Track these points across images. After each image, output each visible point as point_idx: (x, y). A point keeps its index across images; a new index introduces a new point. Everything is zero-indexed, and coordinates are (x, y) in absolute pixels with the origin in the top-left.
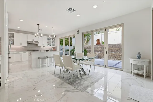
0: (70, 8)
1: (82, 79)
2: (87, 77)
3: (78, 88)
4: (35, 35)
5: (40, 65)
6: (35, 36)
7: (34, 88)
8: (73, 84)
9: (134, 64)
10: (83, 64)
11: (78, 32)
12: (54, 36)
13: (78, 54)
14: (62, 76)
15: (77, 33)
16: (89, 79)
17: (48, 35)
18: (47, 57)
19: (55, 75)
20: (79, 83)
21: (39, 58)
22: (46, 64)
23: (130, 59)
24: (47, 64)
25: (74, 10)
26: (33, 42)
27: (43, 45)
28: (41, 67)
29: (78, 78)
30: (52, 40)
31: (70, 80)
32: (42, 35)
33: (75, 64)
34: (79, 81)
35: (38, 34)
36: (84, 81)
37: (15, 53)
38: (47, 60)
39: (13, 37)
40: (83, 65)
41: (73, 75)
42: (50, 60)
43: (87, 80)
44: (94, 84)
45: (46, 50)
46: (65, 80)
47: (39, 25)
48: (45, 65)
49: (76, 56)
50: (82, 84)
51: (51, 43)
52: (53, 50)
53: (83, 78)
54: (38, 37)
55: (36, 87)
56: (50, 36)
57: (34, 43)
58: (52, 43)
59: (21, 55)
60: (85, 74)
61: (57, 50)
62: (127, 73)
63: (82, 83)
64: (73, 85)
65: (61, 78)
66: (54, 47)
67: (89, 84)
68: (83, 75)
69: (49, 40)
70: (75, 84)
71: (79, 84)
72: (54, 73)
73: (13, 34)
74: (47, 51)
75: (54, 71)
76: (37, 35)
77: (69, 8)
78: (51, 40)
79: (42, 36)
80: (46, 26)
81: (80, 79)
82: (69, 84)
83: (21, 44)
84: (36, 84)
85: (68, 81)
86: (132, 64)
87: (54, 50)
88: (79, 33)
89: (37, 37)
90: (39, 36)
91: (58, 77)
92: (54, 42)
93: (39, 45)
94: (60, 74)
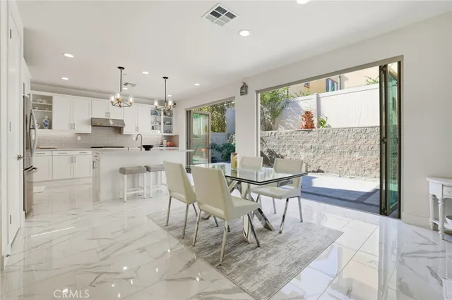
0: (219, 9)
1: (259, 246)
2: (276, 242)
3: (246, 286)
4: (113, 99)
5: (126, 193)
6: (112, 103)
7: (97, 275)
8: (228, 266)
9: (445, 200)
10: (259, 194)
11: (244, 89)
12: (170, 103)
13: (243, 159)
14: (192, 233)
15: (242, 94)
16: (282, 247)
17: (150, 101)
18: (148, 169)
19: (170, 229)
20: (248, 262)
21: (123, 171)
22: (143, 188)
23: (427, 179)
24: (145, 188)
25: (231, 16)
26: (107, 120)
27: (137, 129)
28: (128, 198)
29: (245, 241)
30: (165, 114)
31: (216, 251)
32: (131, 100)
33: (236, 193)
34: (248, 256)
35: (118, 96)
36: (264, 255)
37: (55, 153)
38: (147, 178)
39: (50, 108)
40: (262, 196)
41: (229, 231)
42: (157, 176)
43: (276, 252)
44: (301, 269)
45: (145, 147)
46: (201, 249)
47: (123, 68)
48: (140, 192)
49: (236, 166)
50: (260, 269)
51: (162, 123)
52: (167, 146)
53: (261, 242)
54: (120, 106)
55: (102, 273)
56: (156, 104)
57: (111, 123)
58: (164, 123)
59: (73, 160)
60: (268, 228)
61: (180, 146)
62: (419, 230)
63: (260, 263)
64: (228, 273)
65: (187, 241)
66: (172, 136)
67: (285, 269)
68: (261, 231)
69: (156, 114)
70: (234, 266)
71: (246, 267)
72: (166, 221)
73: (50, 99)
74: (148, 148)
75: (167, 215)
76: (118, 100)
77: (214, 9)
78: (163, 116)
79: (131, 104)
80: (144, 73)
81: (252, 246)
82: (213, 264)
83: (72, 126)
84: (102, 260)
85: (212, 254)
86: (439, 197)
87: (171, 146)
88: (246, 93)
89: (118, 105)
90: (122, 104)
91: (179, 238)
92: (170, 120)
93: (126, 131)
94: (183, 224)
